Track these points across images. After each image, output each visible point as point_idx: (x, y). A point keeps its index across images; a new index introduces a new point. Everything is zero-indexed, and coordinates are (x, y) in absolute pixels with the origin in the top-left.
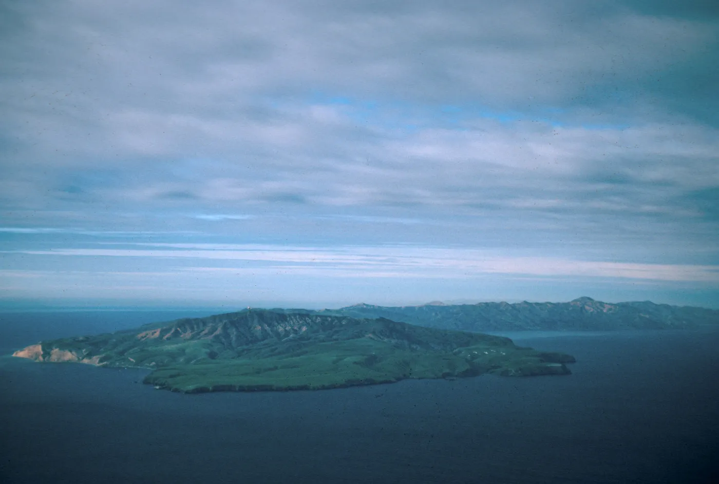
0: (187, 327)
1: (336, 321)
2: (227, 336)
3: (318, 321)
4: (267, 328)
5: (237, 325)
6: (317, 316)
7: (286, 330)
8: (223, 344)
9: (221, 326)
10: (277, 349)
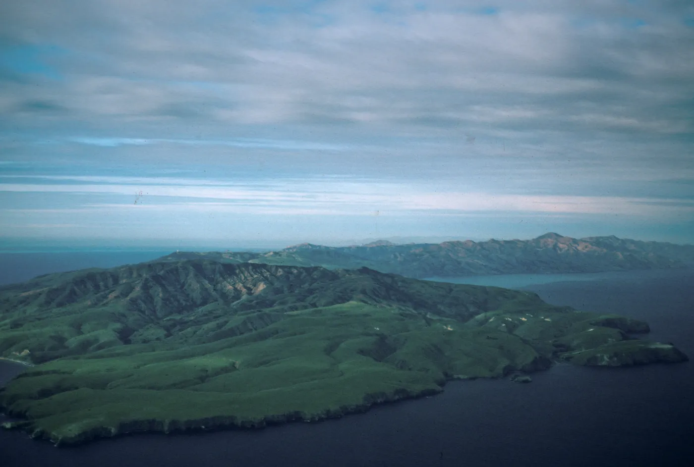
0: (90, 285)
1: (304, 274)
2: (149, 298)
3: (279, 274)
4: (208, 285)
5: (164, 282)
6: (277, 267)
7: (235, 289)
8: (143, 312)
9: (141, 285)
10: (226, 322)
